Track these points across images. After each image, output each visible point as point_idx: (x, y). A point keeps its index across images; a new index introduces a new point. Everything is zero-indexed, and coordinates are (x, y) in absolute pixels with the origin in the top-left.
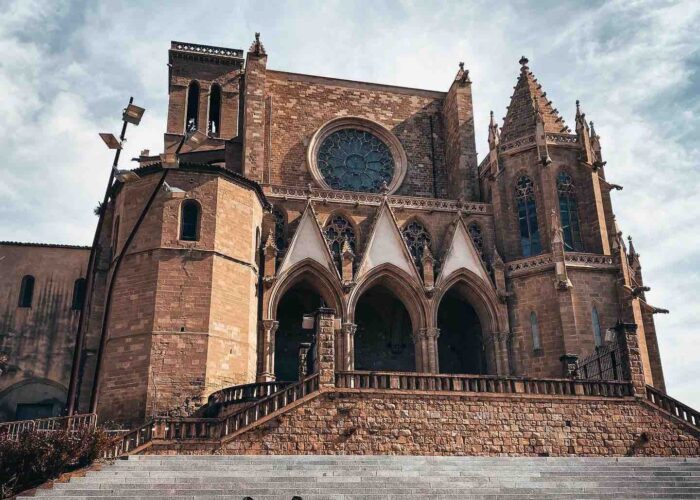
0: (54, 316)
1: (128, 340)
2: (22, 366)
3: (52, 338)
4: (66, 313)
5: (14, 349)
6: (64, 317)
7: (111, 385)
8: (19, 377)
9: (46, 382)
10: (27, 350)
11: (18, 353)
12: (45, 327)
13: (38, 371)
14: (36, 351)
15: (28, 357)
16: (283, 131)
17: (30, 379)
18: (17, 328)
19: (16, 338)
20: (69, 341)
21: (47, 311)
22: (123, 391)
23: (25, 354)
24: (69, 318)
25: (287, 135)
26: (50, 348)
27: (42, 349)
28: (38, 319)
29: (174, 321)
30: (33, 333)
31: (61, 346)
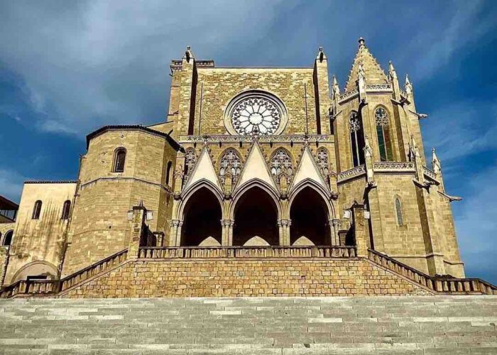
0: (51, 224)
1: (81, 235)
2: (32, 254)
3: (49, 236)
4: (58, 222)
5: (28, 244)
6: (56, 224)
7: (71, 263)
8: (29, 260)
9: (44, 263)
10: (35, 244)
11: (30, 246)
12: (46, 230)
13: (40, 257)
14: (40, 245)
15: (35, 248)
16: (209, 103)
17: (35, 261)
18: (31, 231)
19: (29, 237)
20: (59, 238)
21: (48, 221)
22: (76, 266)
23: (33, 247)
24: (60, 224)
25: (212, 105)
26: (47, 242)
27: (43, 243)
28: (42, 226)
29: (106, 222)
30: (39, 234)
31: (53, 241)
